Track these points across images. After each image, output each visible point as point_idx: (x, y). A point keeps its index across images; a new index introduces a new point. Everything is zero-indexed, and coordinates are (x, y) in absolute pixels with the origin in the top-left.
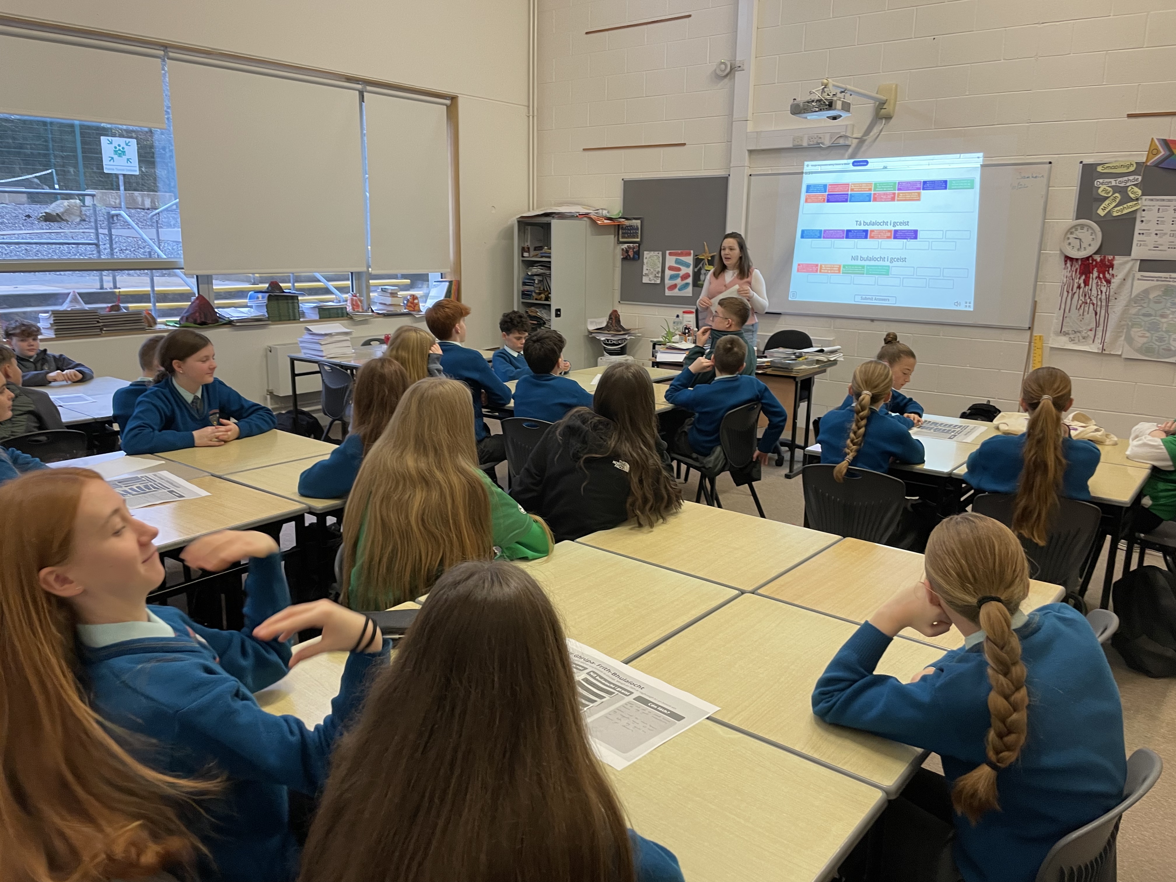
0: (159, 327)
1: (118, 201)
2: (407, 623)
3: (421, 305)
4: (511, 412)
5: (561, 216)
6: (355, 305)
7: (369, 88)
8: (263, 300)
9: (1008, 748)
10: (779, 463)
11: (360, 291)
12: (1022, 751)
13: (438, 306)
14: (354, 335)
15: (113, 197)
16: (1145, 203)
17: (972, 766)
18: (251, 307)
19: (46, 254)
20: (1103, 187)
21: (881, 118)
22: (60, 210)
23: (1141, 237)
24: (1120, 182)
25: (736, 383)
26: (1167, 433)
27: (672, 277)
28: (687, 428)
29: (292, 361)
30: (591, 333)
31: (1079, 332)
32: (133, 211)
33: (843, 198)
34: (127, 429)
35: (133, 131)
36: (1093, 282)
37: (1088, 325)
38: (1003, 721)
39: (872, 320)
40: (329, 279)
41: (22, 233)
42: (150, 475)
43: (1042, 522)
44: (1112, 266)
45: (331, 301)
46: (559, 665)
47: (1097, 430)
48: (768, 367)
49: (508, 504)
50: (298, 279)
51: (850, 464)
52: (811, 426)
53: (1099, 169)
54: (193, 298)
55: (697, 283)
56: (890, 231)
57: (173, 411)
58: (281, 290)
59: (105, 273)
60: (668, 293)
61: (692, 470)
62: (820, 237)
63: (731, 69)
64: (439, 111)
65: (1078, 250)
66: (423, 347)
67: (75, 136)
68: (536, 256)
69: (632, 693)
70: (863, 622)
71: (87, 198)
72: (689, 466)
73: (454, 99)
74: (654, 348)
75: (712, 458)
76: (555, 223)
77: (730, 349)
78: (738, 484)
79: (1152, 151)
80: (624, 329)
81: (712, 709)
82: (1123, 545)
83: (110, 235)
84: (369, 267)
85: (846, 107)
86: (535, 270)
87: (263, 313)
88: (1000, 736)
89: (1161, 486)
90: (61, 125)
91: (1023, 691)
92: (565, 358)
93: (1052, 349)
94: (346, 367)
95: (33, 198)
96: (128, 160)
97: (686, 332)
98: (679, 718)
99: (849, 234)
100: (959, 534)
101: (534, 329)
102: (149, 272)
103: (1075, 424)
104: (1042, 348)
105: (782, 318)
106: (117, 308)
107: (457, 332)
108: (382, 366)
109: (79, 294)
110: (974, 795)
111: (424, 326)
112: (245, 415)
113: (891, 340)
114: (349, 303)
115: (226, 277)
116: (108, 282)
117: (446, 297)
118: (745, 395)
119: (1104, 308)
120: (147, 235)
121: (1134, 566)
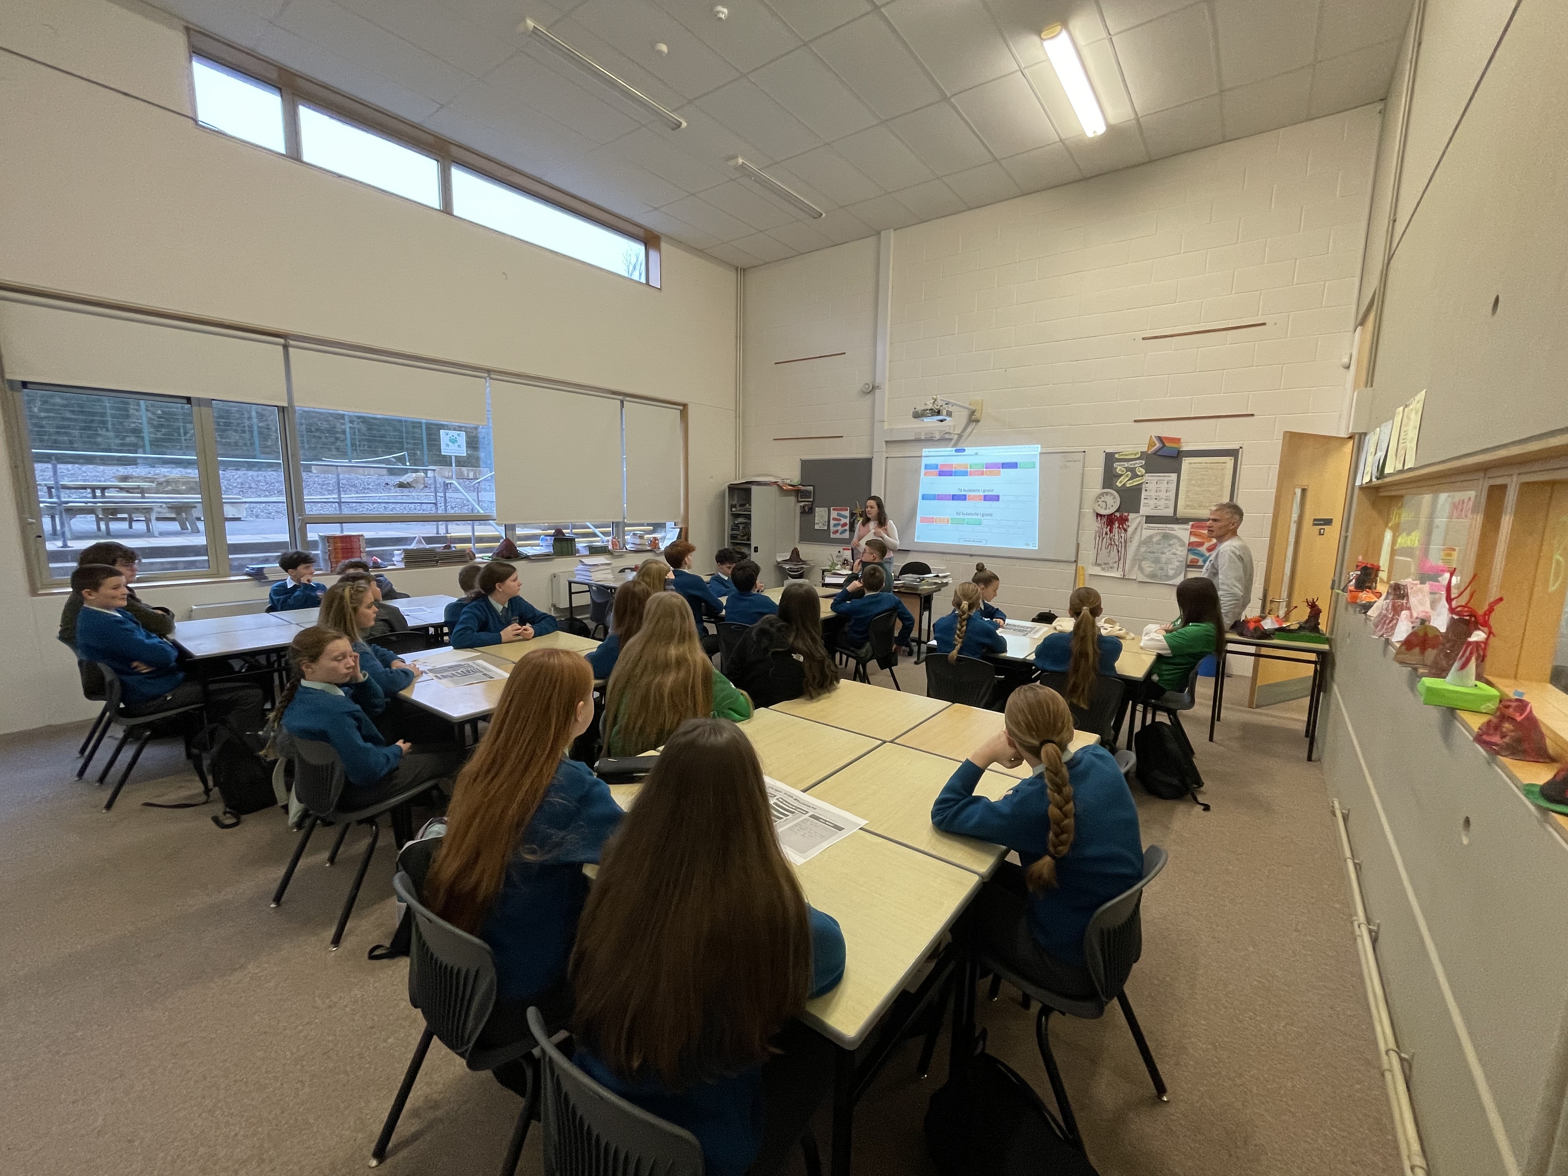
0: (477, 560)
1: (450, 474)
2: (651, 765)
3: (660, 544)
4: (723, 619)
5: (758, 483)
6: (614, 544)
7: (627, 399)
8: (550, 541)
9: (1062, 843)
10: (910, 654)
11: (618, 535)
12: (1071, 844)
13: (673, 545)
14: (613, 565)
15: (446, 471)
16: (1147, 478)
17: (1039, 857)
18: (542, 546)
19: (399, 510)
20: (1119, 468)
21: (973, 421)
22: (409, 480)
23: (1146, 501)
24: (1131, 465)
25: (879, 598)
26: (1167, 631)
27: (835, 525)
28: (846, 629)
29: (570, 583)
30: (779, 563)
31: (1108, 564)
32: (461, 480)
33: (949, 474)
34: (455, 631)
35: (463, 427)
36: (1115, 530)
37: (1113, 559)
38: (1058, 824)
39: (971, 555)
40: (596, 527)
41: (383, 496)
42: (470, 663)
43: (1086, 692)
44: (1127, 520)
45: (598, 542)
46: (757, 792)
47: (1120, 630)
48: (902, 587)
49: (724, 682)
50: (574, 527)
51: (959, 653)
52: (932, 629)
53: (1117, 456)
54: (502, 541)
55: (852, 529)
56: (981, 496)
57: (487, 618)
58: (563, 534)
59: (440, 523)
60: (832, 536)
61: (850, 659)
62: (934, 499)
63: (873, 388)
64: (675, 413)
65: (1105, 509)
66: (661, 573)
67: (421, 430)
68: (740, 510)
69: (808, 812)
70: (964, 760)
71: (429, 472)
72: (848, 656)
73: (685, 406)
74: (823, 574)
75: (864, 650)
76: (754, 489)
77: (874, 574)
78: (882, 669)
79: (1152, 444)
80: (802, 561)
81: (863, 823)
82: (1140, 707)
83: (445, 497)
84: (624, 518)
85: (949, 414)
86: (741, 520)
87: (551, 550)
88: (1057, 835)
89: (1164, 667)
90: (413, 422)
91: (1071, 804)
92: (760, 581)
93: (1091, 575)
94: (607, 588)
95: (392, 472)
96: (459, 446)
97: (845, 563)
98: (840, 829)
99: (954, 497)
100: (1026, 697)
101: (739, 561)
102: (471, 522)
103: (1107, 626)
104: (1084, 575)
105: (911, 554)
106: (448, 547)
107: (686, 563)
108: (634, 586)
109: (423, 537)
110: (1040, 877)
111: (663, 559)
112: (537, 621)
113: (980, 568)
114: (610, 543)
115: (525, 526)
116: (442, 529)
117: (678, 538)
118: (886, 606)
119: (1123, 548)
120: (471, 497)
121: (1149, 721)
